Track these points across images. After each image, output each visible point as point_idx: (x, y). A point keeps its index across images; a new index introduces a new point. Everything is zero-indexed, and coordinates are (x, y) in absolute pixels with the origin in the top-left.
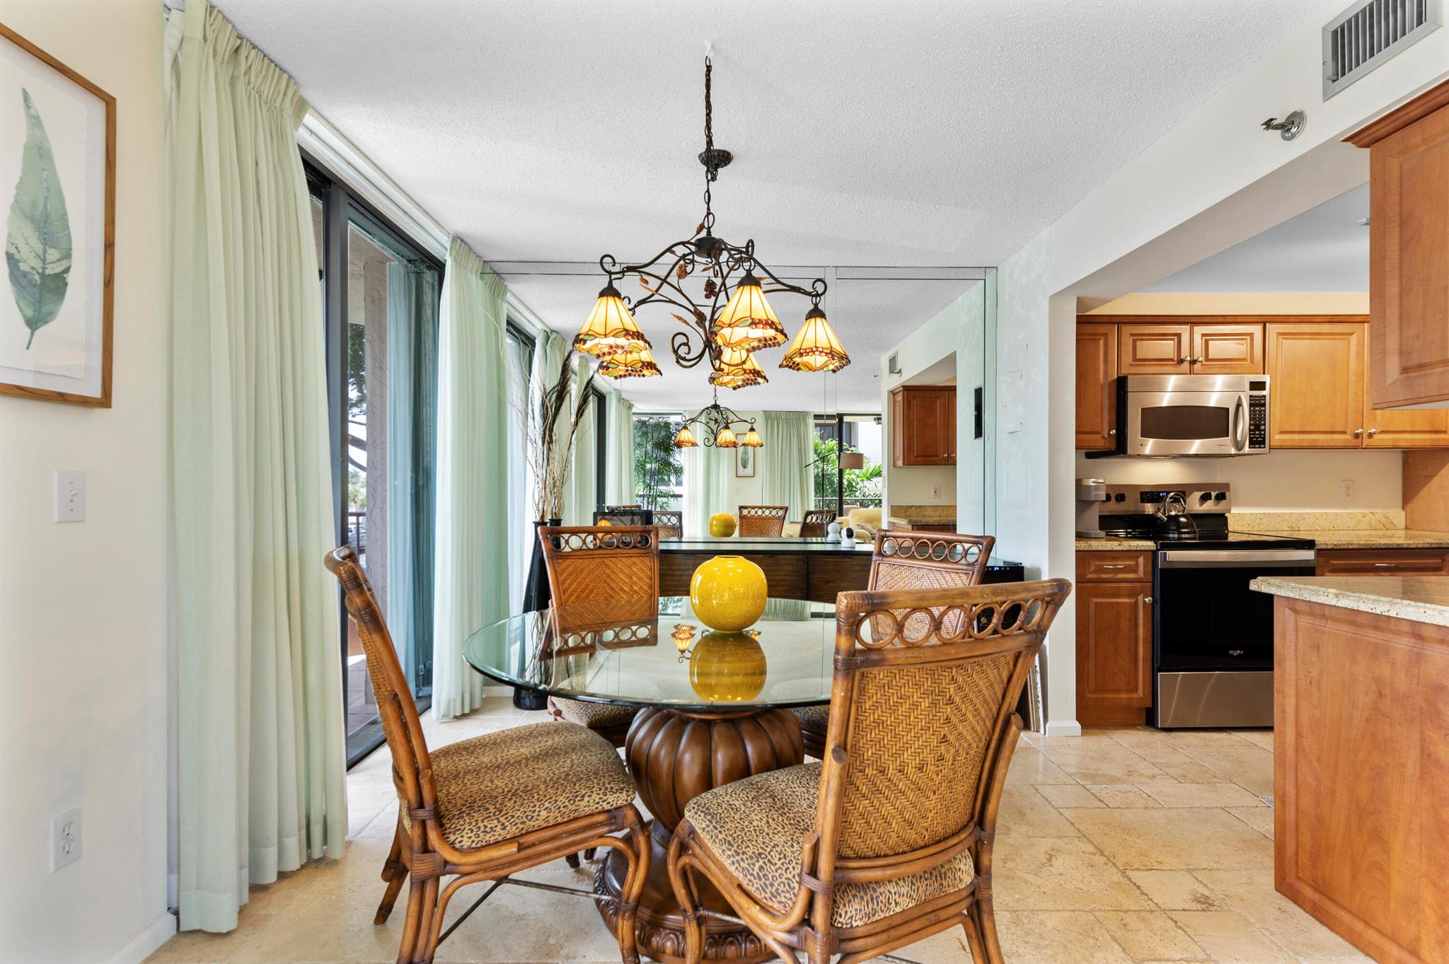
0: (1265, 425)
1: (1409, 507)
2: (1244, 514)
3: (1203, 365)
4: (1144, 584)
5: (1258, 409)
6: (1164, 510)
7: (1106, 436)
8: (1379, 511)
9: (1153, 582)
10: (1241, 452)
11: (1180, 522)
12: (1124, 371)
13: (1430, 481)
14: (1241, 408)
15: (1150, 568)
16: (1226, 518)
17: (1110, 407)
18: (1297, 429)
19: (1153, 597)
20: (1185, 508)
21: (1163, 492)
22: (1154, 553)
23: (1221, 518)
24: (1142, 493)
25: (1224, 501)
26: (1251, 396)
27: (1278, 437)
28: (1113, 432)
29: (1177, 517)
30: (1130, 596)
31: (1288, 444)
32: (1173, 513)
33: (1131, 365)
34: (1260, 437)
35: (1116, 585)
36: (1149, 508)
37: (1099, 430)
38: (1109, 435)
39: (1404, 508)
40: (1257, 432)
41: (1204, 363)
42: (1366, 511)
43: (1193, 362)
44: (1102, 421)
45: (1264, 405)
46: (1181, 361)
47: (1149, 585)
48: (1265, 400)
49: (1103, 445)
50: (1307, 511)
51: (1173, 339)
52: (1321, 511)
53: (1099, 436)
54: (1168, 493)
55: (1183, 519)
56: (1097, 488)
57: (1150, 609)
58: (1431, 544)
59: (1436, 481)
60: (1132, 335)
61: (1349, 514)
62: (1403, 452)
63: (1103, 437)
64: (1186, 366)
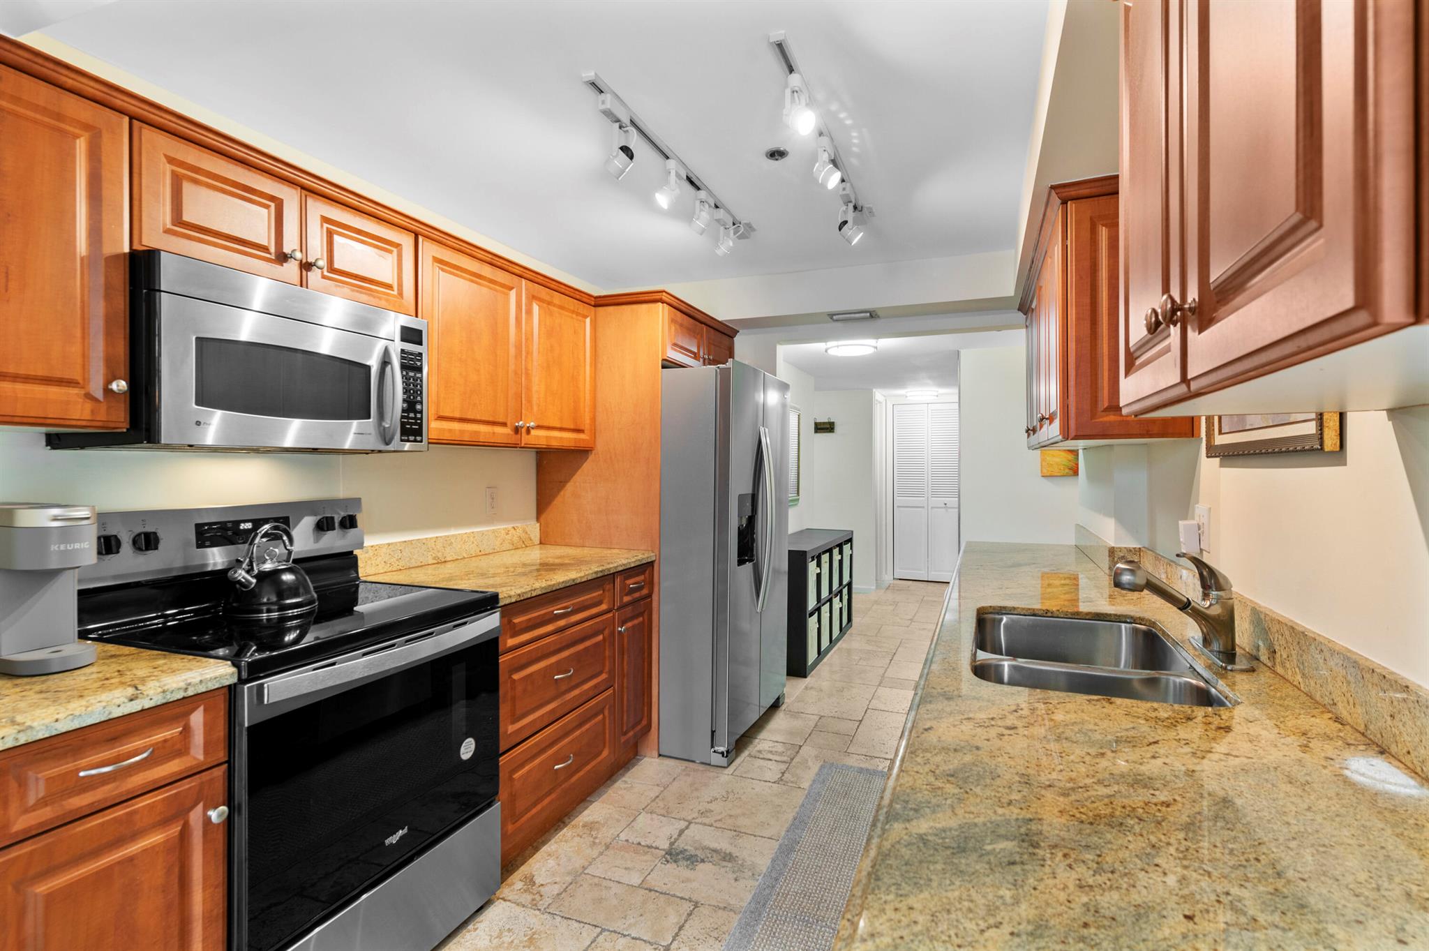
0: (421, 403)
1: (543, 517)
2: (380, 546)
3: (324, 277)
4: (205, 776)
5: (411, 374)
6: (251, 564)
7: (99, 394)
8: (519, 525)
9: (230, 762)
10: (390, 447)
11: (282, 582)
12: (150, 240)
13: (564, 486)
14: (388, 369)
15: (221, 731)
16: (356, 558)
17: (109, 320)
18: (457, 415)
19: (229, 807)
20: (290, 553)
21: (245, 521)
22: (232, 692)
23: (348, 560)
24: (199, 527)
25: (353, 531)
26: (403, 351)
27: (435, 425)
28: (120, 385)
29: (276, 573)
30: (164, 822)
31: (447, 436)
32: (268, 566)
33: (167, 231)
34: (415, 424)
35: (120, 812)
36: (216, 558)
37: (77, 376)
38: (108, 392)
39: (538, 519)
40: (412, 415)
41: (326, 273)
42: (510, 526)
43: (306, 266)
44: (84, 356)
45: (420, 369)
46: (283, 258)
47: (220, 772)
48: (421, 360)
49: (87, 415)
50: (453, 532)
51: (267, 207)
52: (468, 531)
53: (73, 391)
54: (258, 523)
55: (288, 577)
56: (67, 533)
57: (220, 838)
58: (596, 573)
59: (570, 487)
60: (171, 160)
61: (494, 531)
62: (537, 452)
63: (89, 396)
64: (292, 268)
